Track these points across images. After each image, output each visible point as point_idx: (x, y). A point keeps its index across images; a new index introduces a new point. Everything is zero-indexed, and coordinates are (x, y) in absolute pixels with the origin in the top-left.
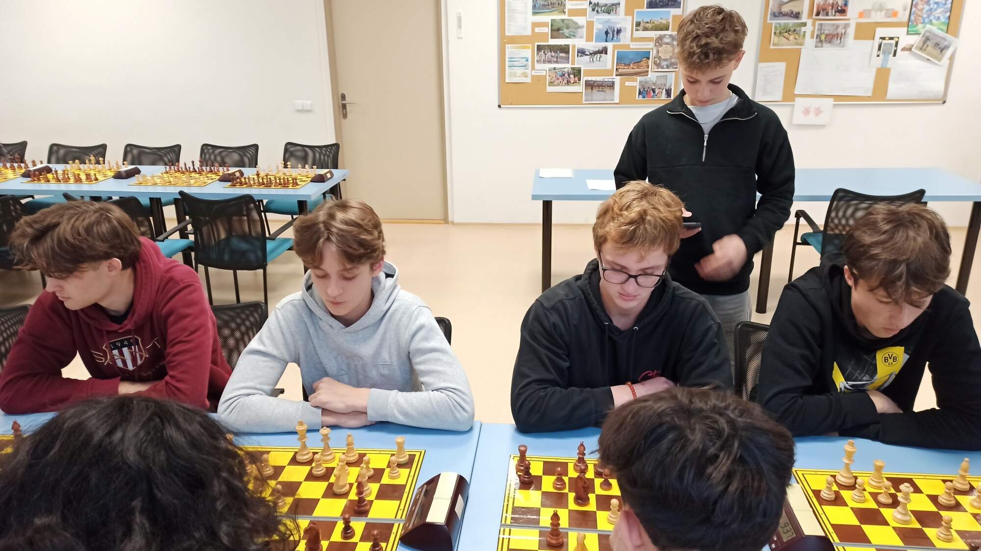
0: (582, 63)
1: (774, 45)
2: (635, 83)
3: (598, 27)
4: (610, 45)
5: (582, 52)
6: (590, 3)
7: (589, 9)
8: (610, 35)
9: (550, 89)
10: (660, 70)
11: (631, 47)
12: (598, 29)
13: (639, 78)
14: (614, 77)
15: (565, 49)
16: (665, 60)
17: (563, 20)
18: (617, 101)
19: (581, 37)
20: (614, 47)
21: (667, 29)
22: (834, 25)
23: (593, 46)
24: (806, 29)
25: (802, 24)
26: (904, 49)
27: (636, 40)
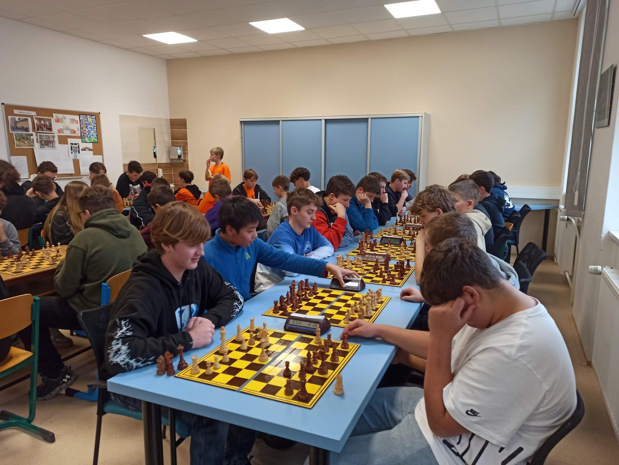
1: (17, 146)
22: (47, 136)
24: (34, 137)
25: (31, 135)
26: (83, 150)
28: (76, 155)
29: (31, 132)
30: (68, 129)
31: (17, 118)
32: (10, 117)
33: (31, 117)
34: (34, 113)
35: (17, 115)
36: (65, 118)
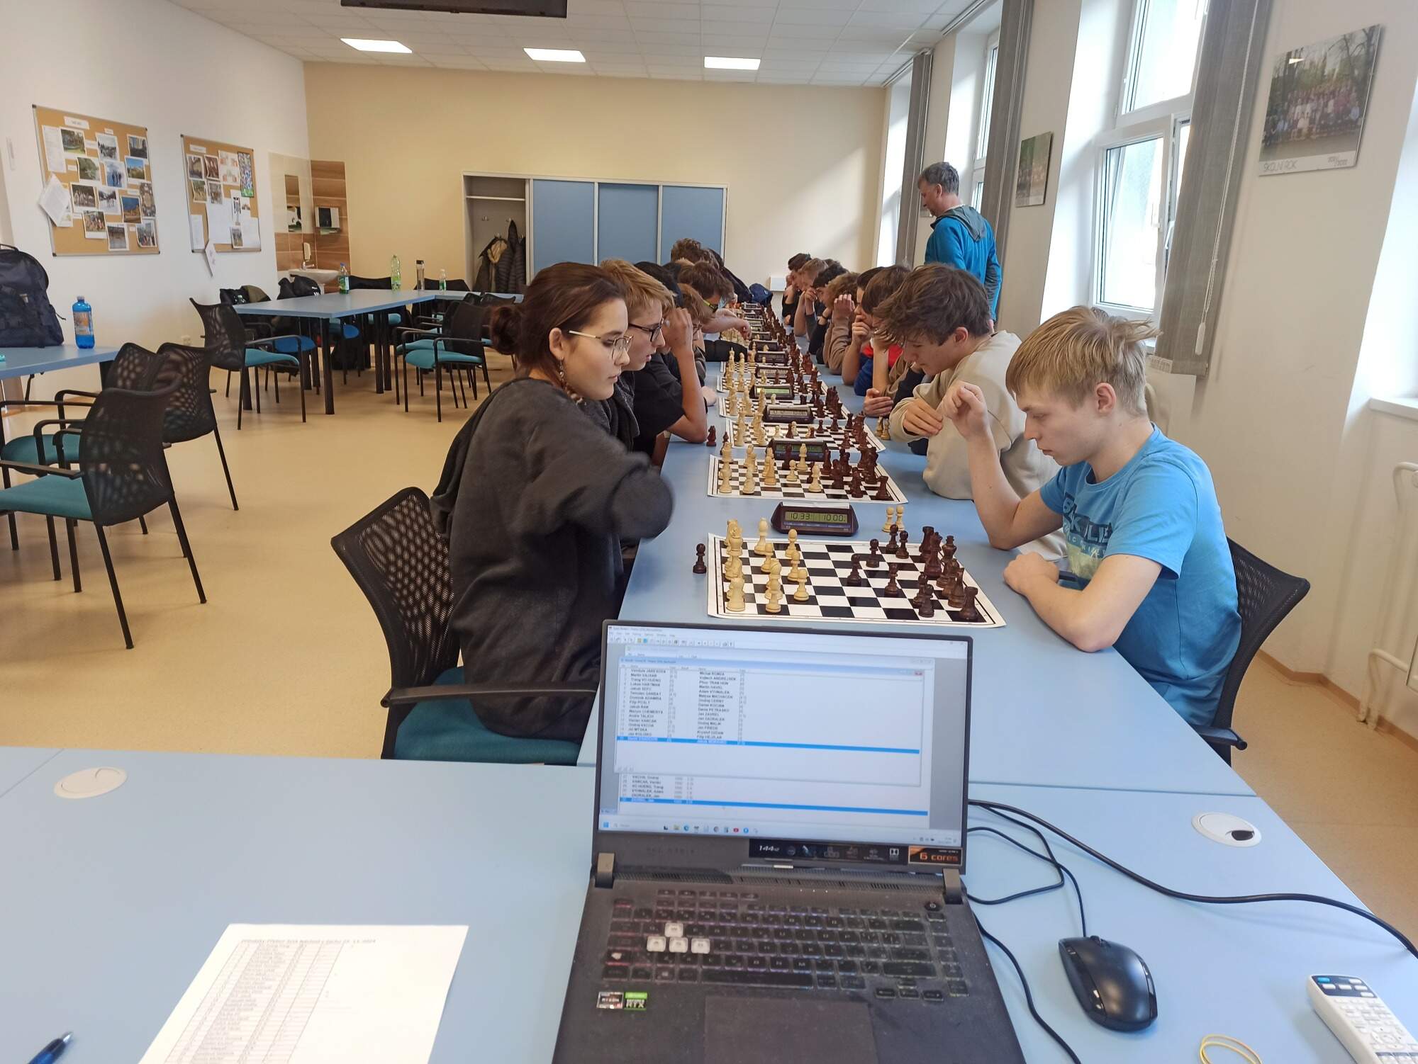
0: (101, 207)
1: (196, 200)
2: (134, 228)
3: (107, 170)
4: (116, 189)
5: (101, 195)
6: (99, 144)
7: (99, 151)
9: (89, 235)
10: (146, 217)
11: (129, 193)
12: (108, 173)
13: (137, 225)
14: (123, 223)
15: (89, 191)
16: (149, 208)
17: (86, 159)
18: (128, 249)
19: (99, 180)
20: (121, 192)
21: (144, 178)
22: (215, 185)
23: (107, 189)
24: (206, 187)
25: (204, 183)
26: (243, 208)
27: (130, 186)
28: (238, 216)
29: (204, 179)
30: (230, 174)
31: (193, 156)
32: (188, 155)
33: (202, 154)
34: (203, 150)
35: (194, 153)
36: (227, 158)
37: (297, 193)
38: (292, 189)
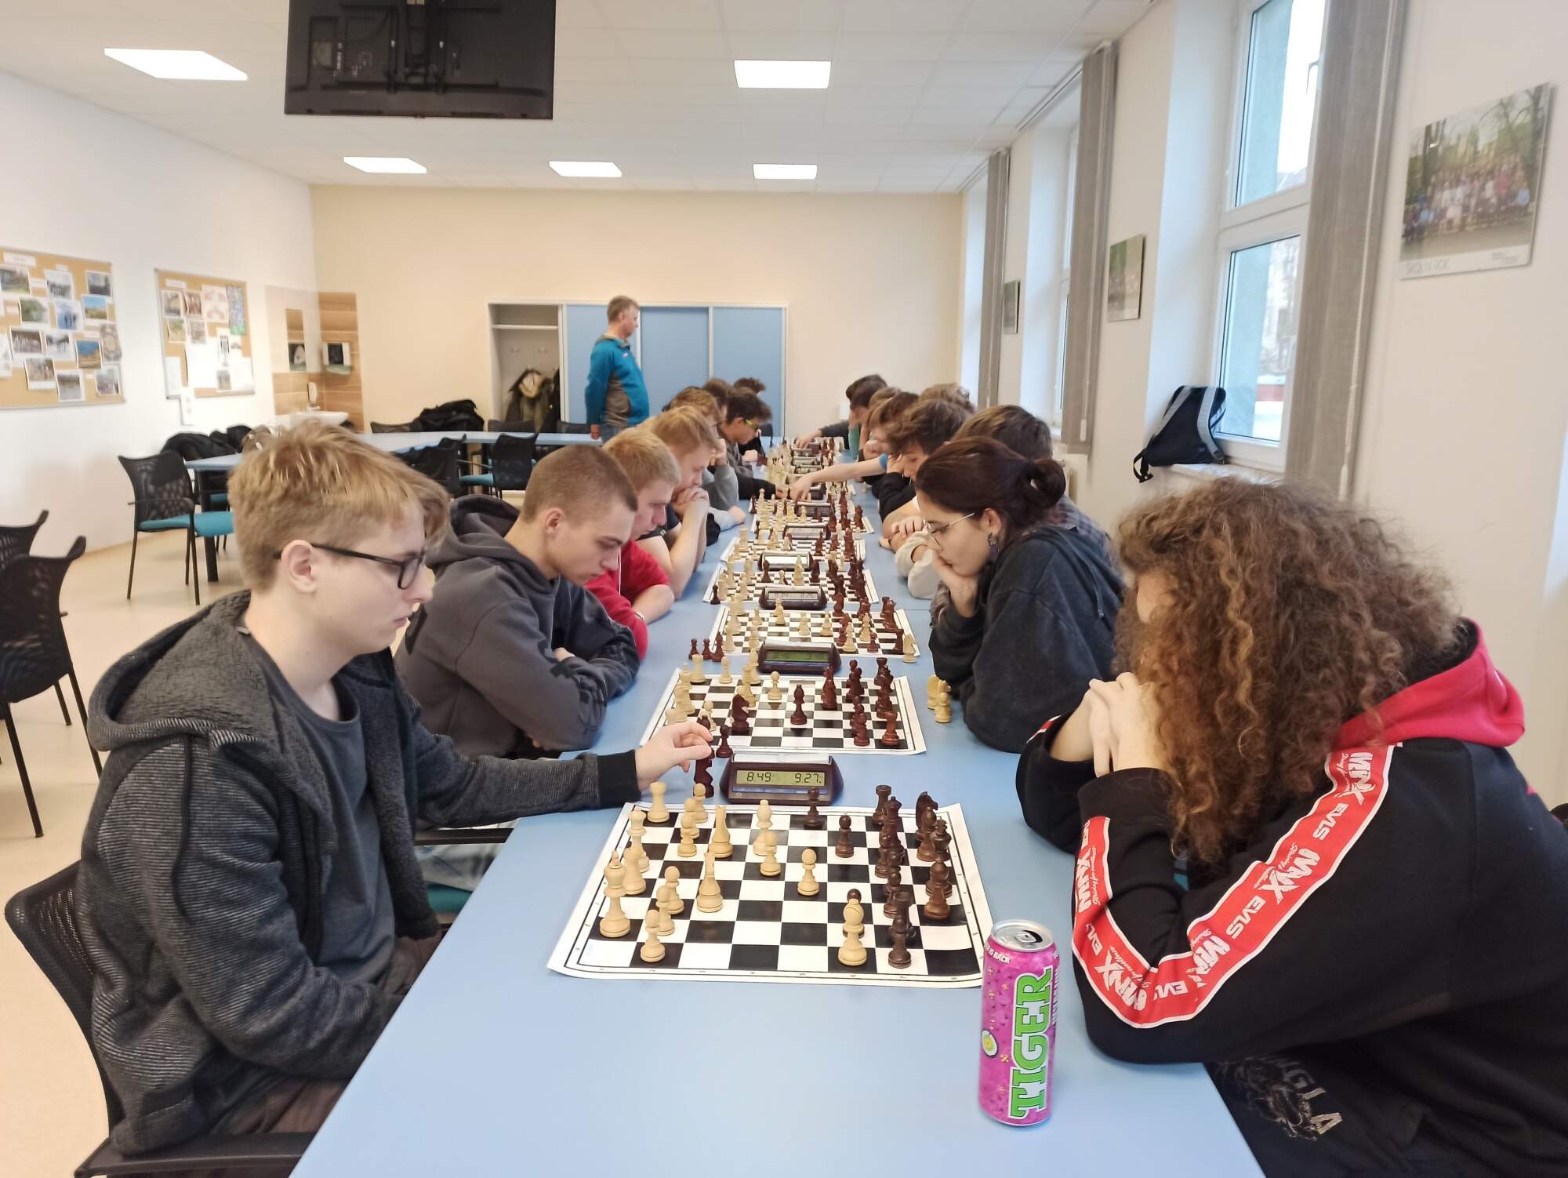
1: (173, 340)
2: (92, 376)
3: (58, 311)
4: (70, 333)
5: (50, 340)
6: (48, 283)
7: (48, 290)
8: (69, 321)
9: (33, 385)
10: (109, 363)
11: (86, 336)
12: (59, 314)
13: (96, 371)
14: (78, 370)
15: (35, 336)
16: (112, 352)
17: (30, 300)
18: (84, 399)
19: (46, 322)
20: (75, 335)
21: (106, 319)
22: (197, 322)
23: (57, 333)
24: (186, 326)
25: (182, 322)
26: (233, 347)
27: (87, 329)
28: (225, 356)
29: (183, 316)
30: (217, 311)
31: (169, 292)
32: (163, 291)
33: (181, 290)
34: (183, 285)
35: (171, 288)
36: (212, 292)
37: (301, 328)
38: (295, 324)
